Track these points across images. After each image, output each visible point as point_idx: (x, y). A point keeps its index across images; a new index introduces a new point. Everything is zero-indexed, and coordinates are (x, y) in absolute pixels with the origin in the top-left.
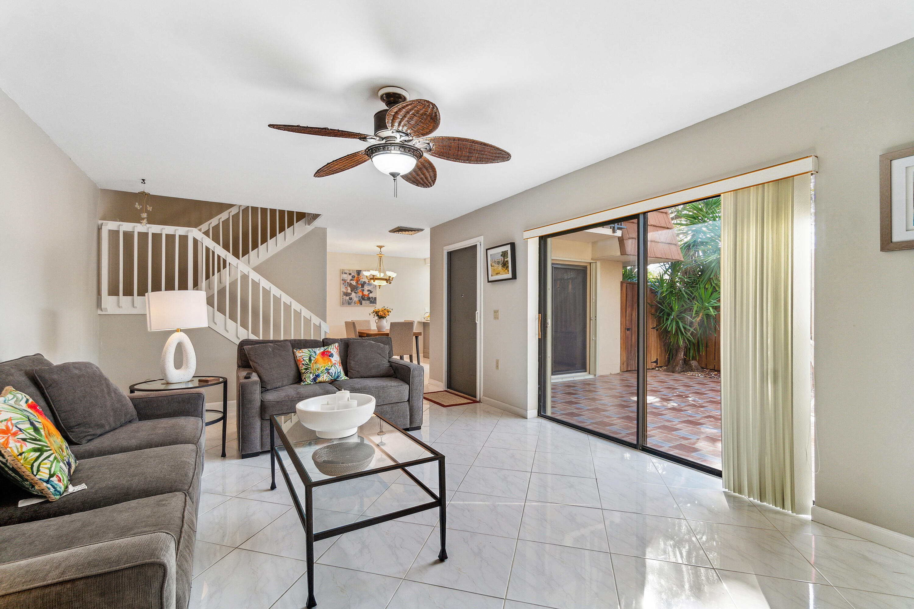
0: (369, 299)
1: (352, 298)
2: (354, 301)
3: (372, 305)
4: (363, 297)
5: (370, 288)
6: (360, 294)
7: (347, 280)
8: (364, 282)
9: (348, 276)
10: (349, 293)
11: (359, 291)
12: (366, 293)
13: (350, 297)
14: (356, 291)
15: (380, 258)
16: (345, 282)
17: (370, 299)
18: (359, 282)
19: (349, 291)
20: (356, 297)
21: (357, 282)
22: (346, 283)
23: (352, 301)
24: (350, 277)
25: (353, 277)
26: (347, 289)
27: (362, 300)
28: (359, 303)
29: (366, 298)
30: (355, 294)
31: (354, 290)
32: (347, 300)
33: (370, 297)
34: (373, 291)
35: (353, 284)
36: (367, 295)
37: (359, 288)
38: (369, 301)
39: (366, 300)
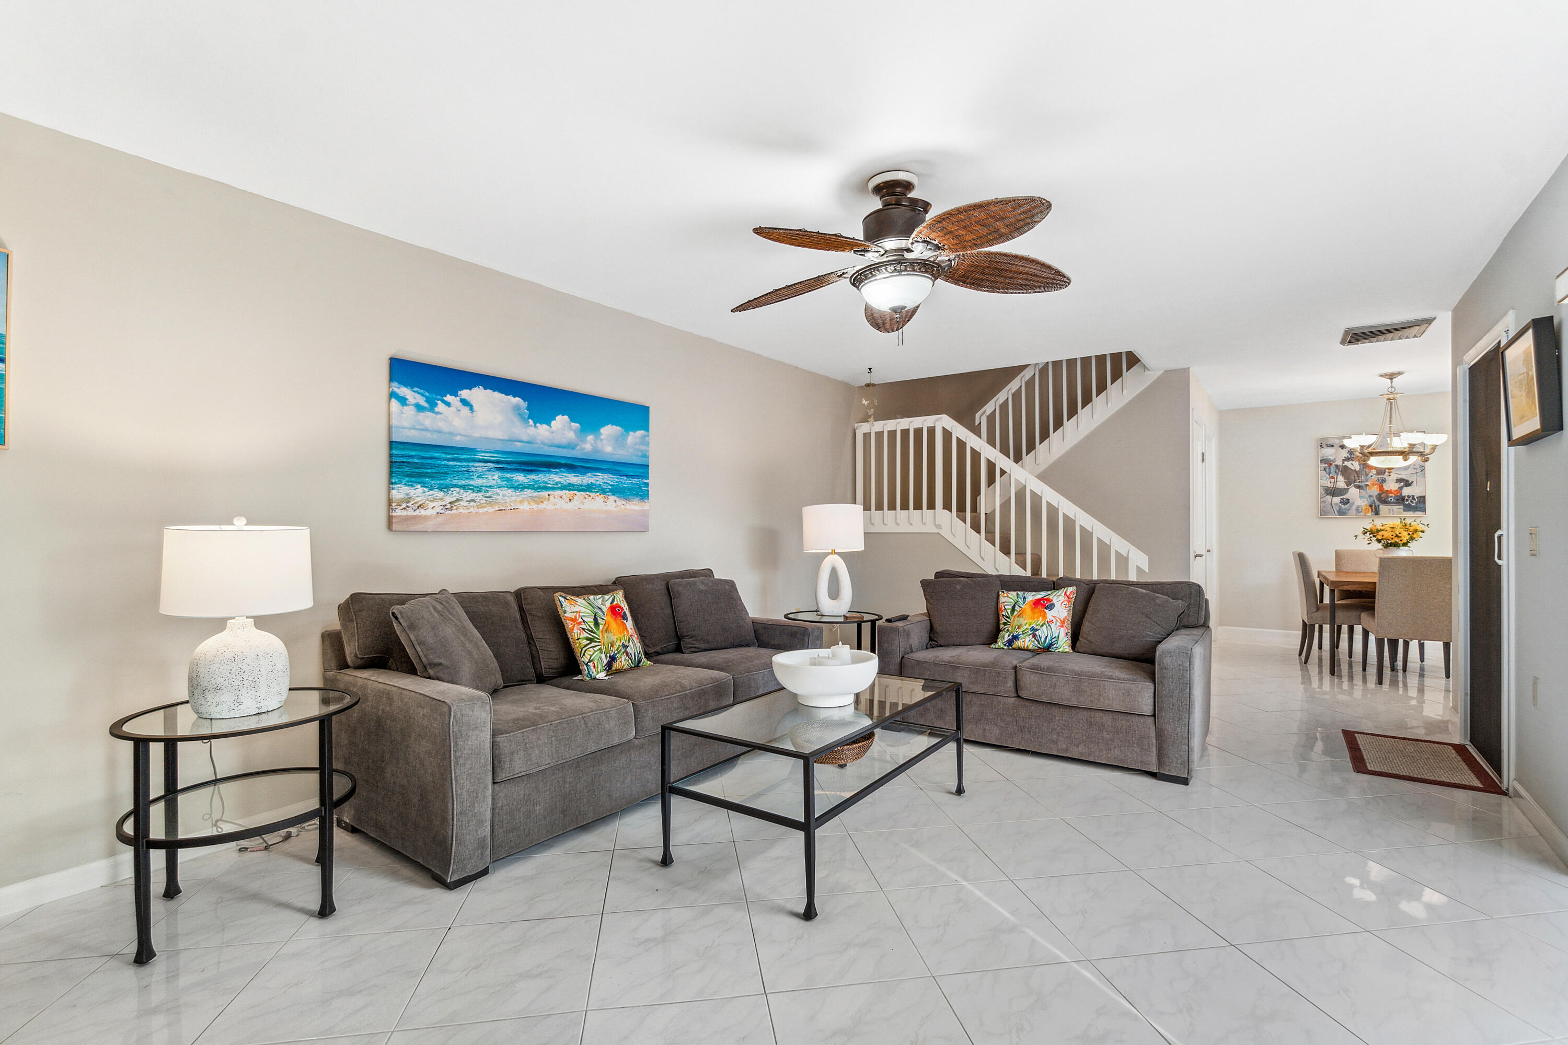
0: (1400, 500)
1: (1348, 500)
2: (1354, 507)
3: (1410, 513)
4: (1383, 496)
6: (1375, 491)
7: (1334, 461)
9: (1336, 452)
10: (1340, 489)
11: (1368, 483)
12: (1391, 486)
13: (1344, 497)
14: (1360, 484)
15: (1391, 404)
16: (1330, 465)
17: (1403, 499)
19: (1341, 483)
20: (1361, 497)
22: (1333, 466)
23: (1350, 507)
24: (1343, 454)
25: (1352, 452)
26: (1335, 481)
27: (1379, 503)
28: (1370, 510)
29: (1392, 498)
30: (1358, 490)
31: (1357, 482)
32: (1336, 504)
33: (1403, 495)
34: (1412, 482)
35: (1354, 469)
36: (1396, 491)
37: (1372, 476)
38: (1402, 507)
39: (1392, 503)
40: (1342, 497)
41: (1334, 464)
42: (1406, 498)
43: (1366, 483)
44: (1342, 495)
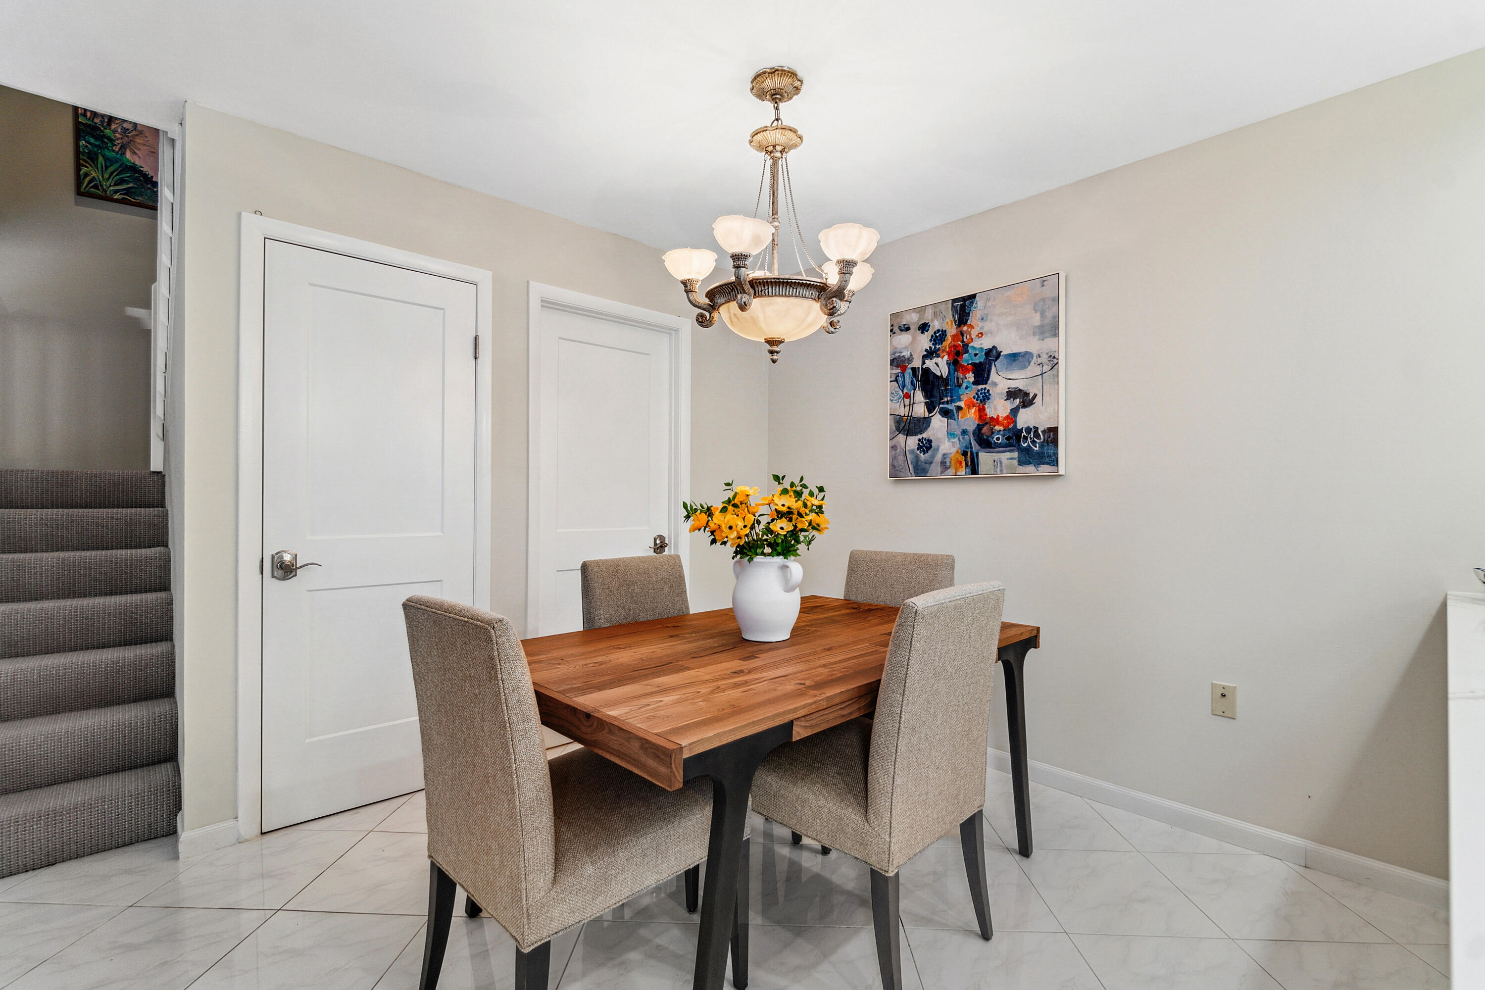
0: (1015, 436)
1: (930, 441)
2: (939, 457)
3: (1030, 470)
4: (985, 430)
5: (1019, 379)
6: (969, 420)
7: (910, 360)
8: (989, 352)
9: (914, 339)
10: (919, 419)
11: (962, 404)
12: (999, 408)
13: (925, 435)
14: (949, 407)
16: (904, 369)
17: (1019, 436)
18: (966, 359)
19: (920, 410)
20: (950, 435)
21: (955, 363)
22: (909, 371)
23: (933, 456)
24: (924, 342)
25: (939, 337)
26: (912, 403)
27: (978, 447)
28: (964, 464)
29: (998, 438)
30: (946, 420)
31: (943, 403)
32: (912, 452)
33: (1019, 427)
34: (1035, 396)
35: (939, 374)
36: (1007, 417)
37: (967, 388)
38: (1016, 454)
39: (1000, 445)
40: (920, 437)
41: (910, 366)
42: (1025, 434)
43: (958, 404)
44: (921, 432)
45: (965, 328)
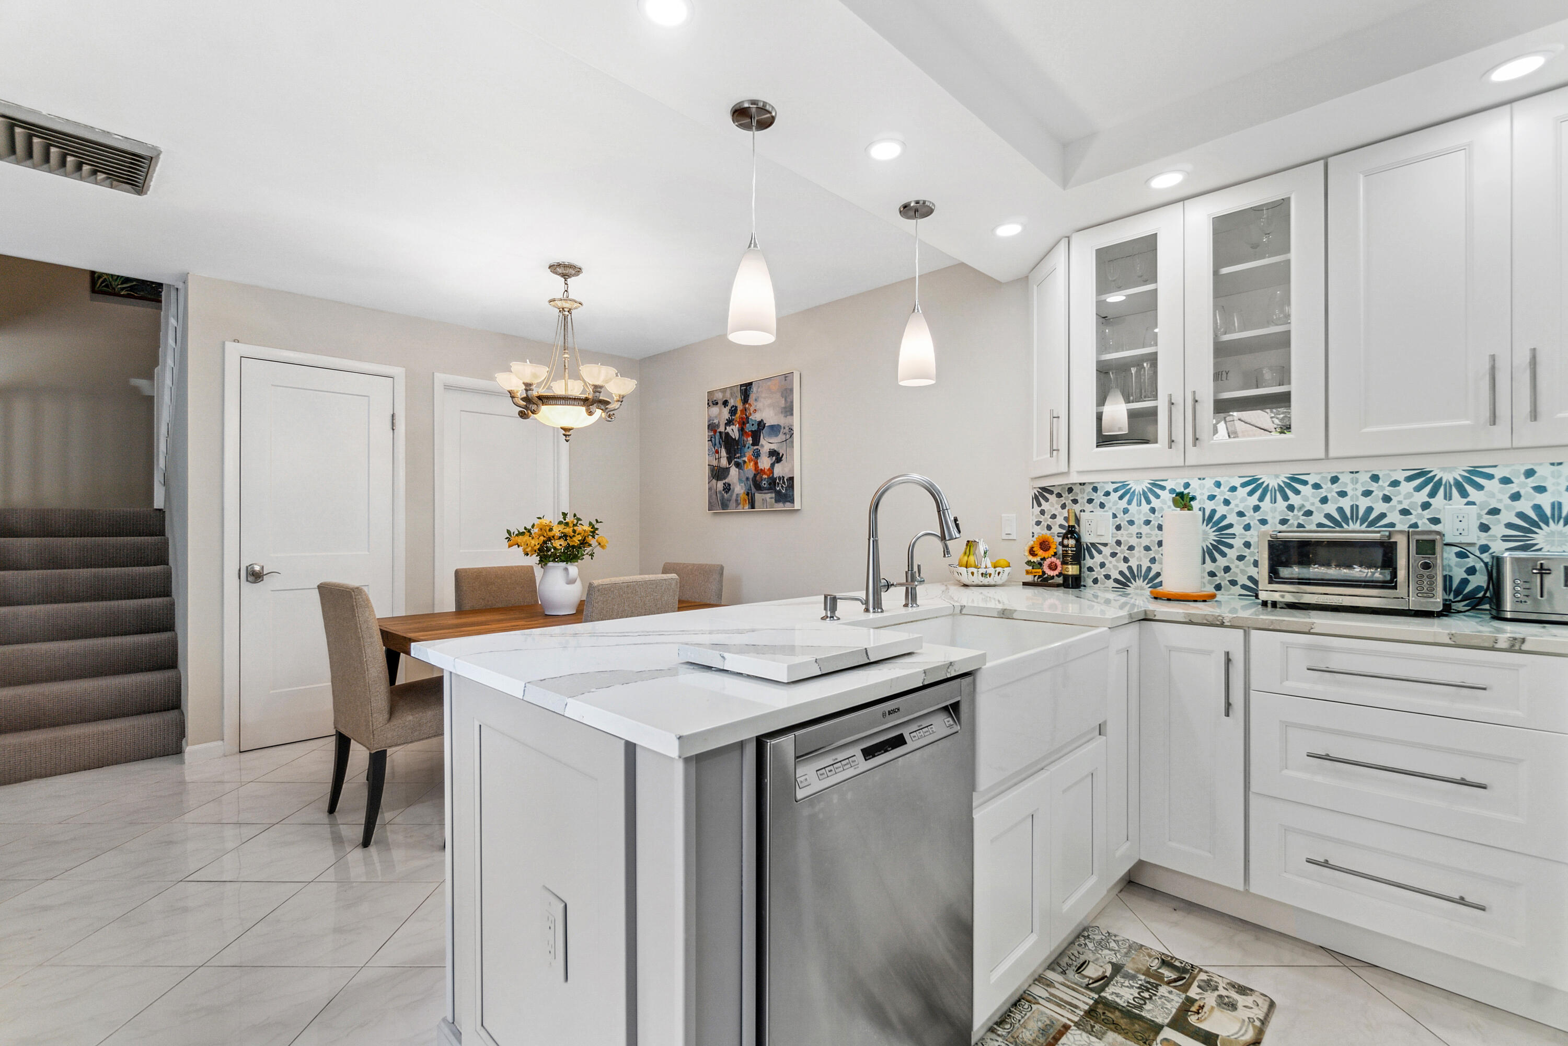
0: (773, 482)
1: (729, 485)
2: (734, 497)
3: (780, 506)
4: (758, 478)
5: (775, 443)
6: (750, 469)
7: (718, 426)
8: (759, 424)
9: (720, 410)
10: (723, 469)
11: (746, 459)
13: (726, 481)
14: (739, 461)
15: (565, 317)
16: (715, 432)
17: (775, 482)
18: (749, 428)
19: (724, 462)
20: (741, 480)
21: (742, 430)
22: (718, 434)
23: (731, 496)
24: (726, 414)
25: (733, 411)
26: (719, 457)
27: (755, 490)
28: (747, 502)
29: (765, 484)
30: (737, 470)
31: (736, 458)
32: (720, 492)
33: (775, 476)
34: (783, 455)
35: (734, 437)
36: (769, 470)
37: (748, 448)
38: (773, 495)
39: (766, 489)
40: (724, 481)
41: (718, 431)
42: (778, 481)
43: (744, 459)
44: (725, 478)
45: (747, 406)
